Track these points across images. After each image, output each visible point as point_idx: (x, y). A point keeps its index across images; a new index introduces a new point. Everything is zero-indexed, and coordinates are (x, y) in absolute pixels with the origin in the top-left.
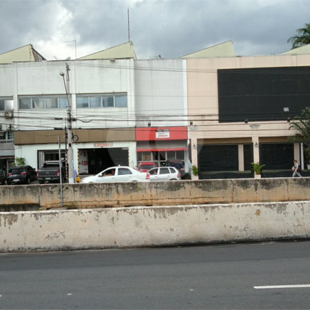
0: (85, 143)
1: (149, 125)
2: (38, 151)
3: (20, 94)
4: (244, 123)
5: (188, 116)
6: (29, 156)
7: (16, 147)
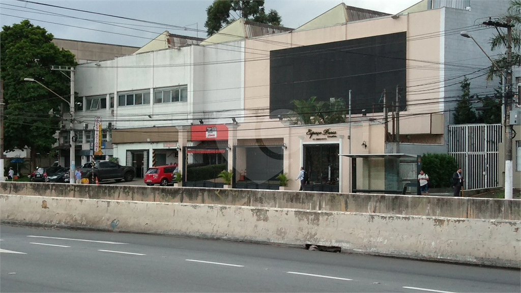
0: (157, 142)
1: (202, 122)
2: (127, 151)
3: (118, 91)
4: (278, 119)
5: (244, 110)
6: (121, 155)
7: (114, 146)
